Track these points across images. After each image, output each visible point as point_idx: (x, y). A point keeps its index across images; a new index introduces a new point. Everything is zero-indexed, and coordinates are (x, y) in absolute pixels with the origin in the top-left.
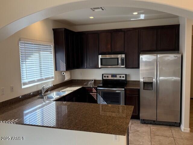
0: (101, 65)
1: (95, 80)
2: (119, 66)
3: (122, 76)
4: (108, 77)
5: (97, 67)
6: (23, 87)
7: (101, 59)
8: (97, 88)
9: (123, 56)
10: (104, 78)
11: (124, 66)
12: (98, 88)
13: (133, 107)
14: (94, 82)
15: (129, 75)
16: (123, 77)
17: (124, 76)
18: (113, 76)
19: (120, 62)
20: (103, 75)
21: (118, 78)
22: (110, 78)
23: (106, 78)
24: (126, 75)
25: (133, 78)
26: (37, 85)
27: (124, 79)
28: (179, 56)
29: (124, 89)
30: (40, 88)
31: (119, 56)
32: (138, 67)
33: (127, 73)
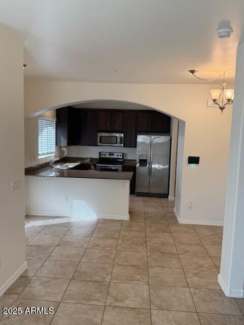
0: (100, 142)
1: (91, 158)
2: (117, 145)
3: (119, 154)
4: (105, 155)
5: (95, 145)
6: (40, 157)
7: (101, 137)
8: (95, 165)
9: (122, 135)
10: (102, 156)
11: (122, 145)
12: (97, 165)
13: (132, 173)
14: (91, 160)
15: (126, 154)
16: (120, 156)
17: (121, 154)
18: (111, 154)
19: (118, 140)
20: (100, 153)
21: (115, 156)
22: (108, 156)
23: (104, 156)
24: (123, 154)
25: (129, 157)
26: (46, 158)
27: (121, 157)
28: (169, 138)
29: (121, 166)
30: (48, 160)
31: (118, 135)
32: (135, 146)
33: (125, 152)
